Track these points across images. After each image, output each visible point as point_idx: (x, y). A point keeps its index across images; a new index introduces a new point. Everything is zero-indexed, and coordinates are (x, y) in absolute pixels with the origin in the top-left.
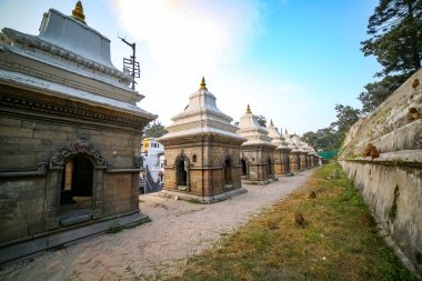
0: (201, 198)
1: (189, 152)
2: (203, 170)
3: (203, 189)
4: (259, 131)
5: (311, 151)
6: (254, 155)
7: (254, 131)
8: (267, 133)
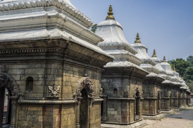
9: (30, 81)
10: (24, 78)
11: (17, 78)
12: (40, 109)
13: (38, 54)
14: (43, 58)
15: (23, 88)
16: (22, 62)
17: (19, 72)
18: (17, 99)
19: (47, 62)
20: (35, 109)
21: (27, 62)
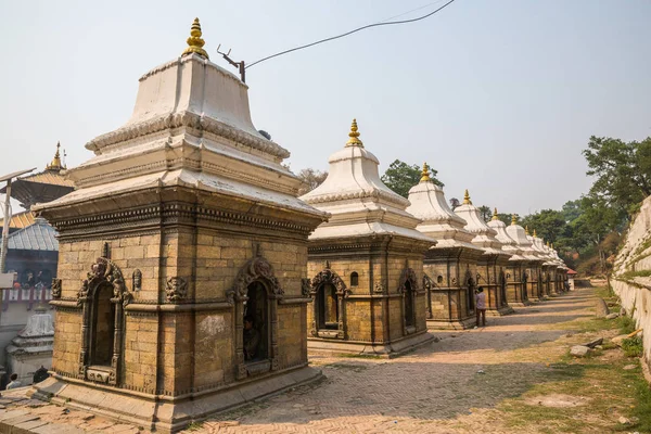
0: (369, 349)
1: (341, 268)
2: (373, 301)
3: (373, 333)
4: (450, 221)
5: (551, 256)
6: (442, 269)
7: (441, 221)
8: (462, 223)
9: (354, 277)
10: (349, 273)
11: (341, 274)
12: (368, 304)
13: (360, 249)
14: (367, 253)
15: (348, 284)
16: (345, 258)
17: (343, 268)
18: (344, 295)
19: (372, 257)
20: (363, 303)
21: (350, 258)
